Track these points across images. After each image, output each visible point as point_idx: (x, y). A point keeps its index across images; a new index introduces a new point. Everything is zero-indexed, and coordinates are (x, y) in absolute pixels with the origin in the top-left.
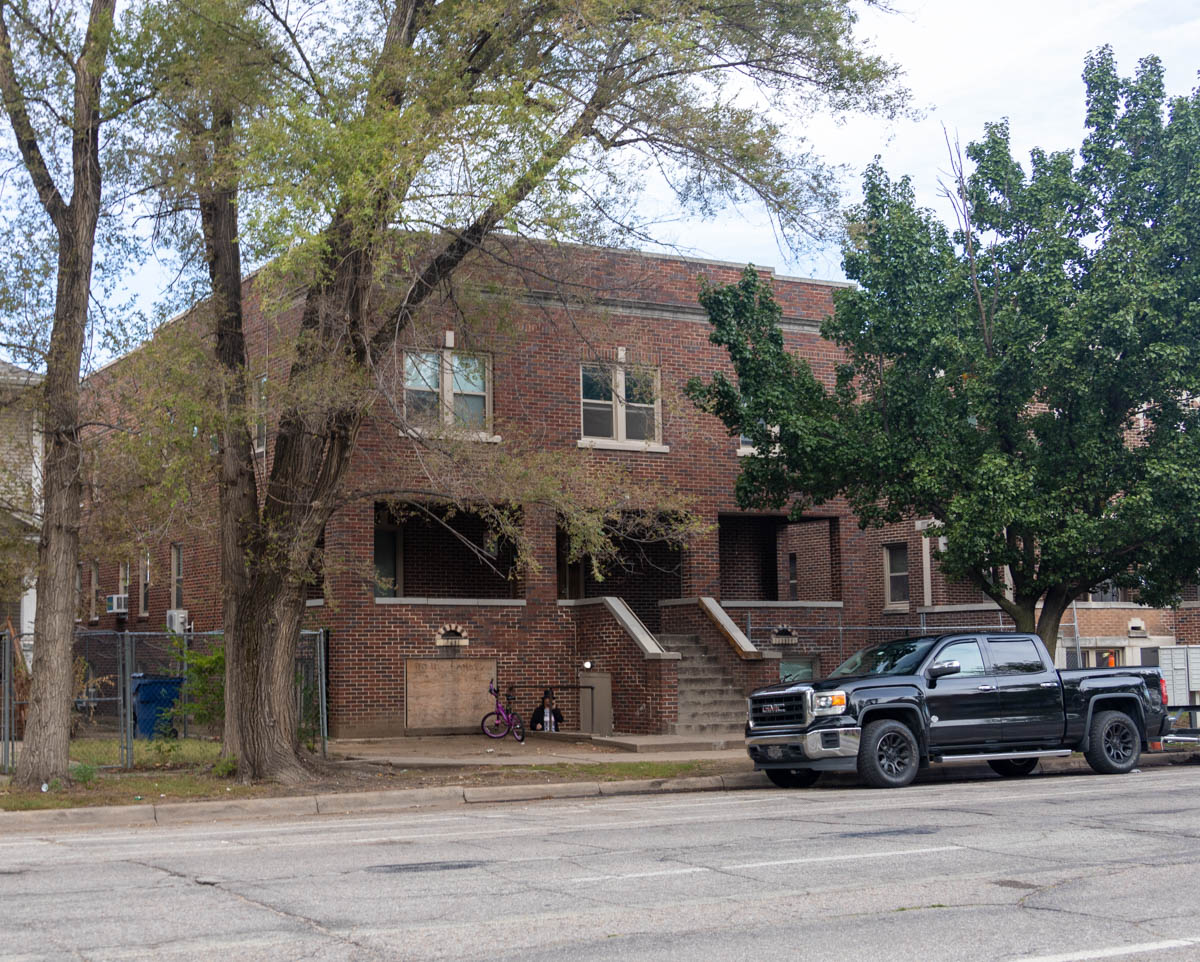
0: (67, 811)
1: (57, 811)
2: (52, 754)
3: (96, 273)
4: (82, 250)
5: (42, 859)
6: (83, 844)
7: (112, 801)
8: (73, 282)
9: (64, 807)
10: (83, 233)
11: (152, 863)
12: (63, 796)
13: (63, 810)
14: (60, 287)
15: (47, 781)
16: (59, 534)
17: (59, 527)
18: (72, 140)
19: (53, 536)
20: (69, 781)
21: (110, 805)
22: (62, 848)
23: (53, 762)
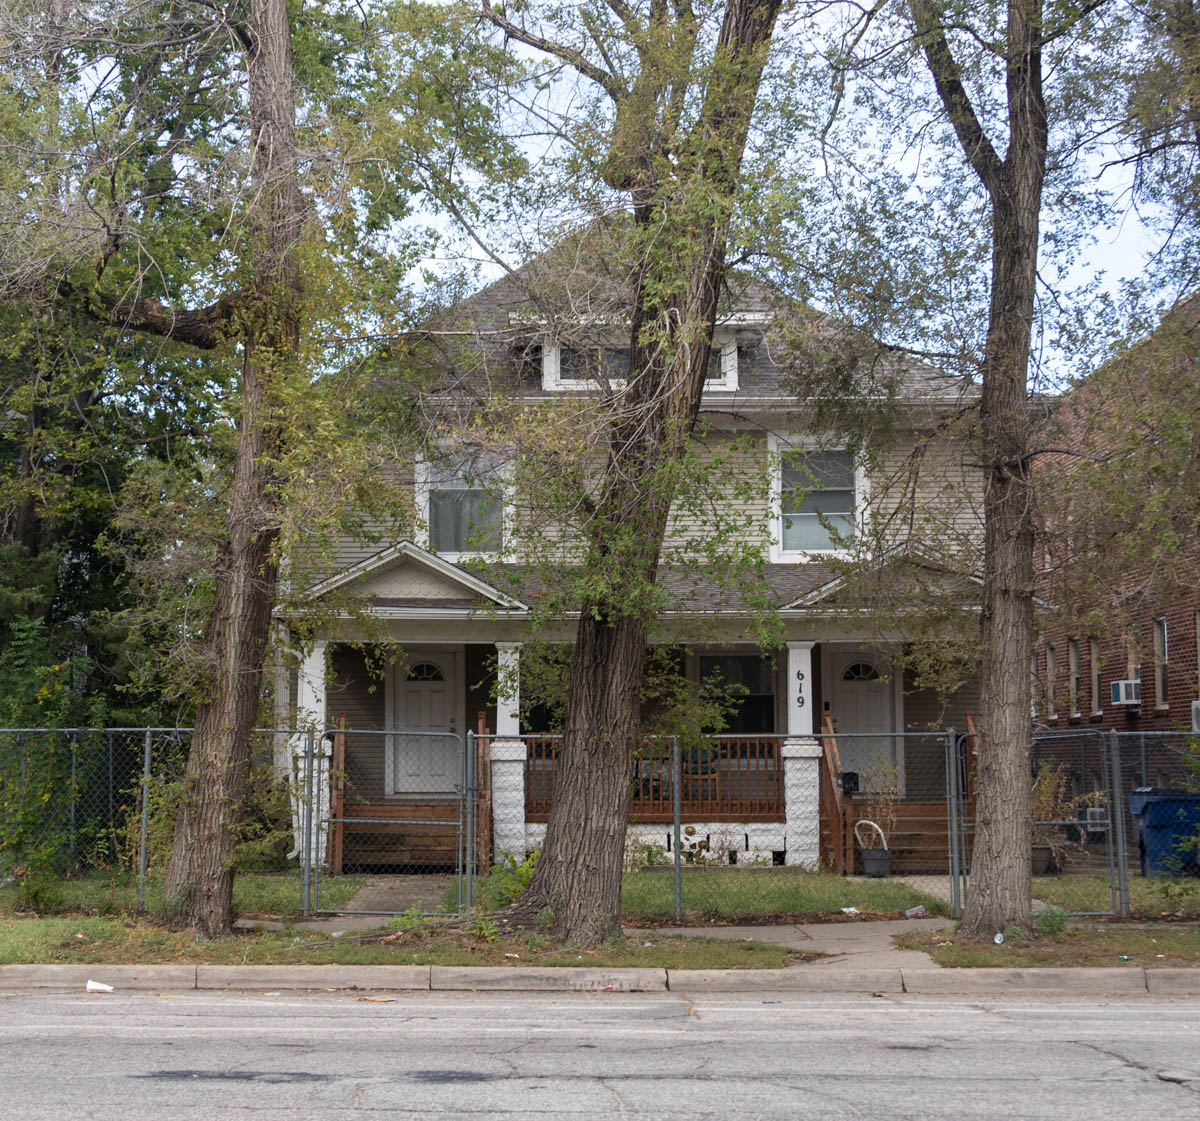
0: (1024, 971)
1: (1011, 970)
2: (1008, 894)
3: (1044, 247)
4: (1024, 218)
5: (965, 1032)
6: (1026, 1016)
7: (1087, 960)
8: (1013, 264)
9: (1020, 966)
10: (1024, 195)
11: (1107, 1047)
12: (1021, 951)
13: (1019, 970)
14: (995, 271)
15: (1002, 930)
16: (1005, 601)
17: (1006, 592)
18: (1005, 74)
19: (998, 604)
20: (1032, 930)
21: (1083, 965)
22: (996, 1019)
23: (1009, 905)
